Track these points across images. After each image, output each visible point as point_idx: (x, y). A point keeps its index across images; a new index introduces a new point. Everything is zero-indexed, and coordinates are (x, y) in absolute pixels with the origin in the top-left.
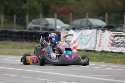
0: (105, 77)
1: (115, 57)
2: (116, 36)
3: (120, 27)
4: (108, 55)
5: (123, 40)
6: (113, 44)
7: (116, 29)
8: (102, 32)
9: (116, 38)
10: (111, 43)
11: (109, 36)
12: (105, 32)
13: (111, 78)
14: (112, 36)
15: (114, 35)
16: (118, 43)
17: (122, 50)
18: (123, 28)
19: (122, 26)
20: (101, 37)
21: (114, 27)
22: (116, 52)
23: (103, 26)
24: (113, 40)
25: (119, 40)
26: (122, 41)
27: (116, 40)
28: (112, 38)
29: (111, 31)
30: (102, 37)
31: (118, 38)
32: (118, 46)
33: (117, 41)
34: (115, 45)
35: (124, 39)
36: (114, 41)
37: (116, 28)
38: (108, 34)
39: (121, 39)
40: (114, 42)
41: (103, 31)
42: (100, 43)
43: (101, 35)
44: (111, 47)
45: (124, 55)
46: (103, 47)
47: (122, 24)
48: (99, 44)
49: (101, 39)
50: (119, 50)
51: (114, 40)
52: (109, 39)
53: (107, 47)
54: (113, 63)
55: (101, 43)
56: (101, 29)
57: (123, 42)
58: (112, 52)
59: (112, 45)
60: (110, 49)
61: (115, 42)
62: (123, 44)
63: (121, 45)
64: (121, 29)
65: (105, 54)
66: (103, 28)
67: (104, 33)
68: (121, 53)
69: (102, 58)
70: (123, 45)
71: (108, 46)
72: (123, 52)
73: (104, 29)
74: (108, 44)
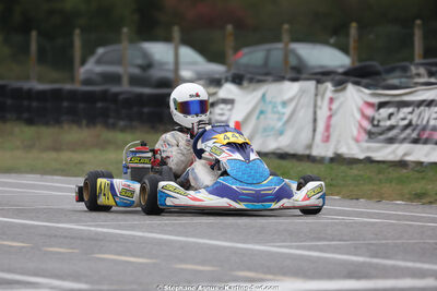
0: (336, 250)
1: (381, 176)
2: (382, 105)
3: (398, 73)
4: (355, 171)
5: (409, 117)
6: (375, 133)
7: (384, 80)
8: (336, 91)
9: (384, 112)
10: (365, 130)
11: (361, 103)
12: (344, 89)
13: (356, 251)
14: (370, 105)
15: (376, 100)
16: (392, 128)
17: (405, 155)
18: (408, 74)
19: (405, 70)
20: (330, 109)
21: (377, 73)
22: (383, 162)
23: (341, 70)
24: (373, 119)
25: (393, 117)
26: (406, 122)
27: (384, 120)
28: (370, 112)
29: (367, 87)
30: (334, 106)
31: (391, 110)
32: (391, 141)
33: (388, 123)
34: (381, 134)
35: (411, 113)
36: (376, 123)
37: (384, 76)
38: (355, 97)
39: (401, 115)
40: (377, 126)
41: (339, 88)
42: (328, 127)
43: (331, 100)
44: (367, 141)
45: (413, 169)
46: (338, 142)
47: (407, 64)
48: (326, 134)
49: (330, 117)
50: (394, 152)
51: (377, 117)
52: (358, 116)
53: (352, 143)
54: (370, 198)
55: (331, 130)
56: (332, 81)
57: (410, 124)
58: (369, 160)
59: (370, 135)
60: (363, 151)
61: (382, 124)
62: (408, 131)
63: (402, 136)
64: (404, 80)
65: (343, 168)
66: (338, 78)
67: (341, 94)
68: (402, 164)
69: (334, 182)
70: (409, 135)
71: (357, 141)
72: (408, 158)
73: (341, 79)
74: (355, 133)
